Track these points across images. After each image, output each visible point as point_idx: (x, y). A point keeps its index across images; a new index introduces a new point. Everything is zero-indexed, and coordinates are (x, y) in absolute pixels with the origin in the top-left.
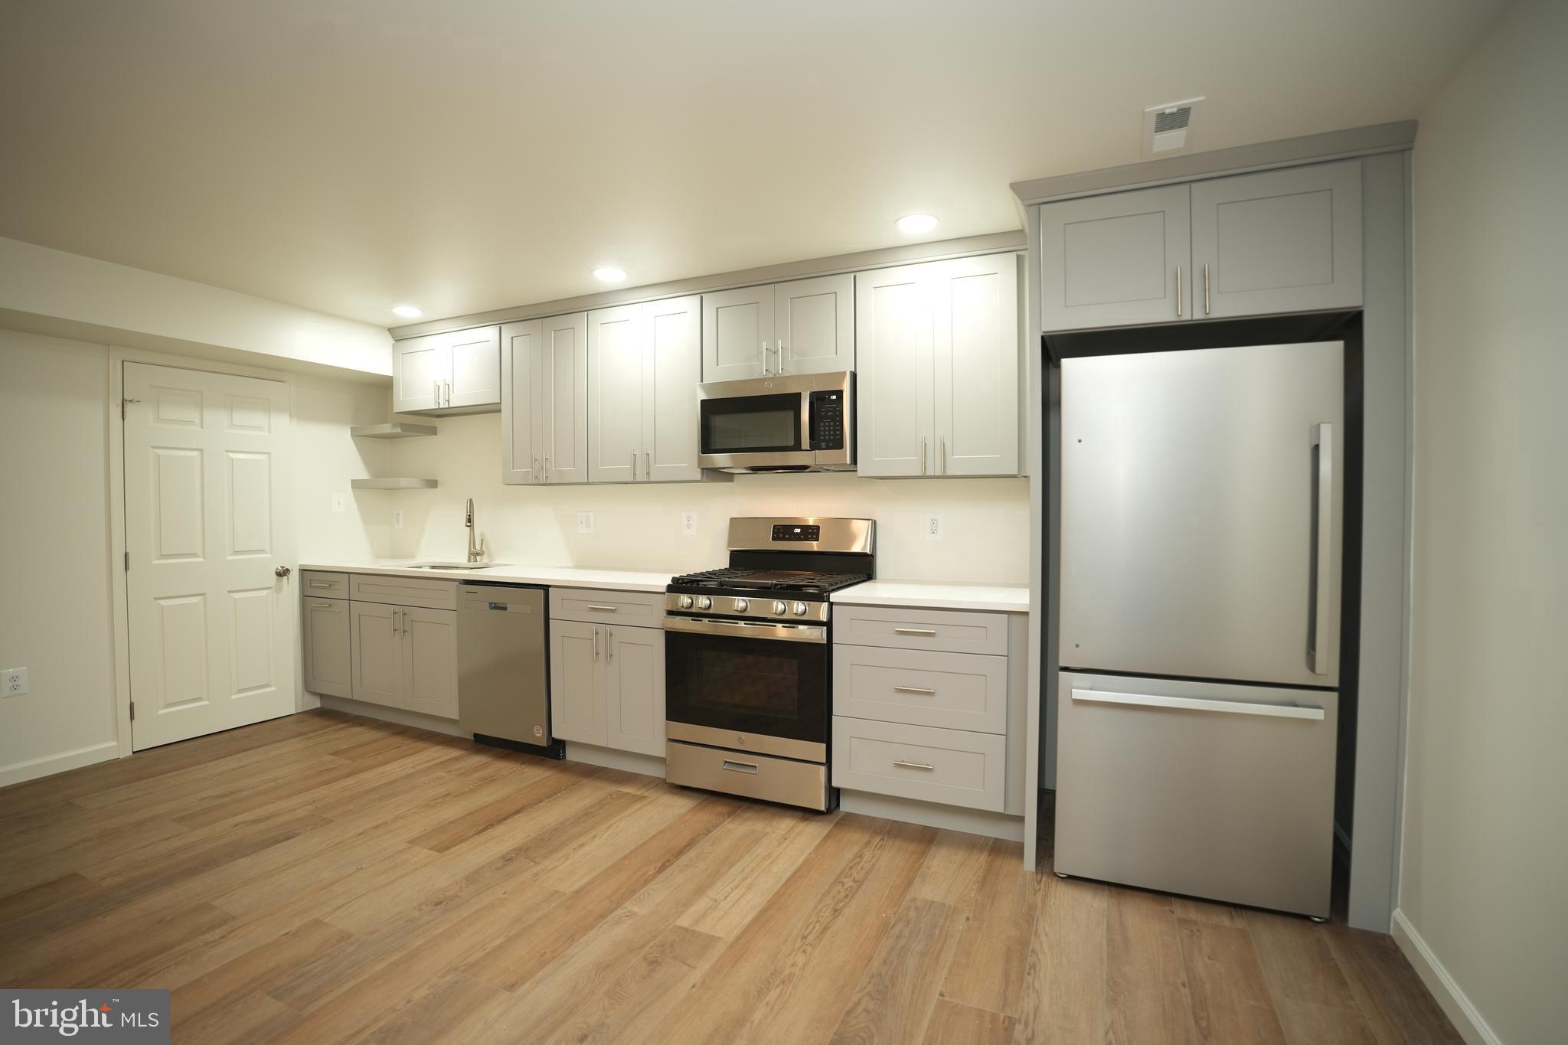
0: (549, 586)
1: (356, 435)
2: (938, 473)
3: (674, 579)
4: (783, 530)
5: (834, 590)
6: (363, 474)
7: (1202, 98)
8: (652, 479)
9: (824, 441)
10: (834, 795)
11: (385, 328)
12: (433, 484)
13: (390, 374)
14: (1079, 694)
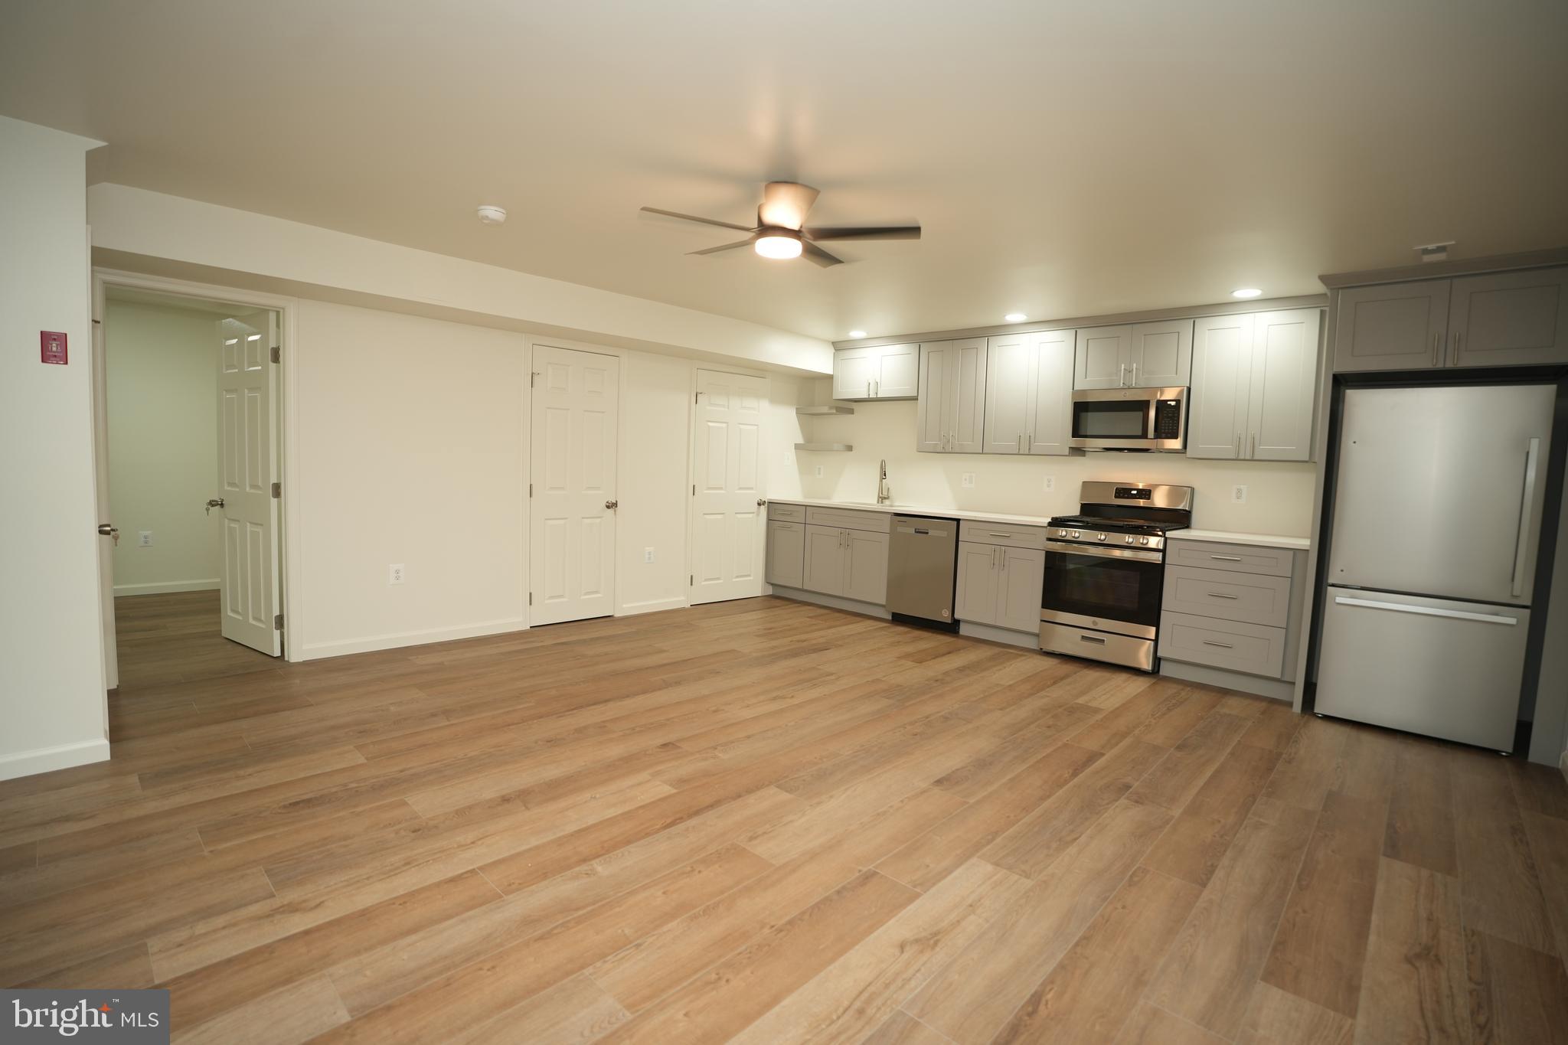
0: (960, 520)
1: (799, 412)
2: (1248, 457)
3: (1053, 519)
4: (1123, 492)
5: (1168, 530)
6: (801, 441)
7: (1453, 242)
8: (1031, 453)
9: (1164, 433)
10: (1157, 661)
11: (829, 342)
12: (850, 448)
13: (829, 371)
14: (1339, 600)
